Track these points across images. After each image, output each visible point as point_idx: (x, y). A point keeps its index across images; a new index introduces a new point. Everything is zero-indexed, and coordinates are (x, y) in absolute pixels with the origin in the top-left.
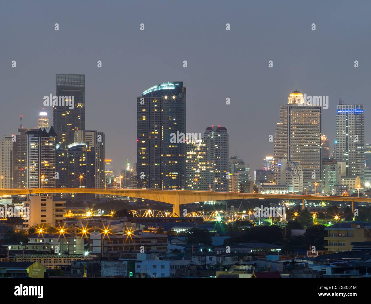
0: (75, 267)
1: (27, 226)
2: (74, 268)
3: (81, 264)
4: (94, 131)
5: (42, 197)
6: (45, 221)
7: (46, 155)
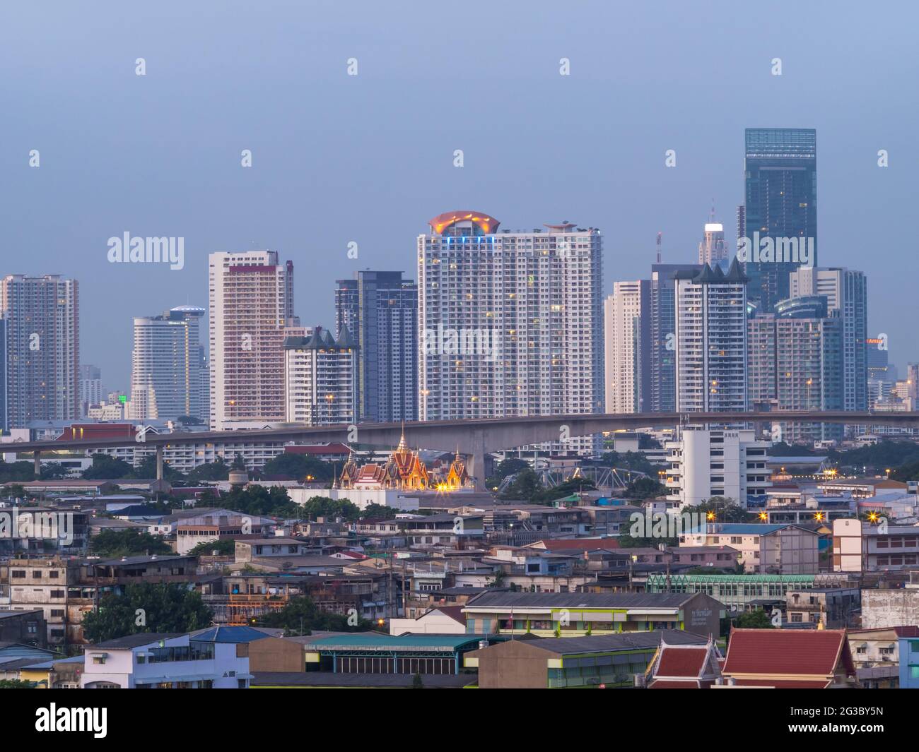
0: (796, 606)
1: (677, 504)
2: (793, 608)
3: (812, 598)
4: (840, 269)
5: (712, 434)
6: (722, 492)
7: (721, 328)
